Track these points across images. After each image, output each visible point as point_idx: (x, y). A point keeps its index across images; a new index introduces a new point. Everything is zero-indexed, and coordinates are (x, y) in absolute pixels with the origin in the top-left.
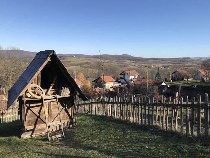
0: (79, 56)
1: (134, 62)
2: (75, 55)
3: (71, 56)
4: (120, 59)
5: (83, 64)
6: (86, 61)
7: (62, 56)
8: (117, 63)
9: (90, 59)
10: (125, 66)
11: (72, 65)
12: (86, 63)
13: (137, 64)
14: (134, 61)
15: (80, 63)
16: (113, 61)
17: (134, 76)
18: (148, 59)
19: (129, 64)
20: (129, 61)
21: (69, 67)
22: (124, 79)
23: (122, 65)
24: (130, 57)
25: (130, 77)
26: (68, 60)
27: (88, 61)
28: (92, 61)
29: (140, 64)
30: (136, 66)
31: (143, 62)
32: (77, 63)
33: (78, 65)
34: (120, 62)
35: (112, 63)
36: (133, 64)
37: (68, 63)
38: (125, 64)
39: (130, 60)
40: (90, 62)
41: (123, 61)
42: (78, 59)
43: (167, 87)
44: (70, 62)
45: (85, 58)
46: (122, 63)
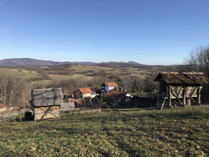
0: (84, 64)
1: (138, 70)
2: (81, 63)
4: (125, 67)
5: (87, 72)
6: (90, 69)
7: (68, 65)
8: (120, 70)
9: (94, 67)
10: (127, 74)
11: (76, 73)
12: (90, 71)
13: (141, 72)
14: (138, 69)
15: (84, 71)
16: (117, 69)
17: (113, 87)
18: (153, 66)
19: (132, 72)
20: (134, 69)
22: (104, 89)
24: (135, 65)
25: (109, 88)
26: (73, 68)
27: (92, 70)
28: (97, 70)
30: (139, 74)
31: (147, 69)
32: (81, 71)
33: (81, 73)
35: (115, 71)
36: (136, 72)
37: (72, 72)
38: (128, 72)
39: (135, 67)
40: (94, 70)
41: (126, 69)
42: (83, 67)
43: (129, 97)
44: (75, 70)
45: (90, 66)
46: (125, 71)
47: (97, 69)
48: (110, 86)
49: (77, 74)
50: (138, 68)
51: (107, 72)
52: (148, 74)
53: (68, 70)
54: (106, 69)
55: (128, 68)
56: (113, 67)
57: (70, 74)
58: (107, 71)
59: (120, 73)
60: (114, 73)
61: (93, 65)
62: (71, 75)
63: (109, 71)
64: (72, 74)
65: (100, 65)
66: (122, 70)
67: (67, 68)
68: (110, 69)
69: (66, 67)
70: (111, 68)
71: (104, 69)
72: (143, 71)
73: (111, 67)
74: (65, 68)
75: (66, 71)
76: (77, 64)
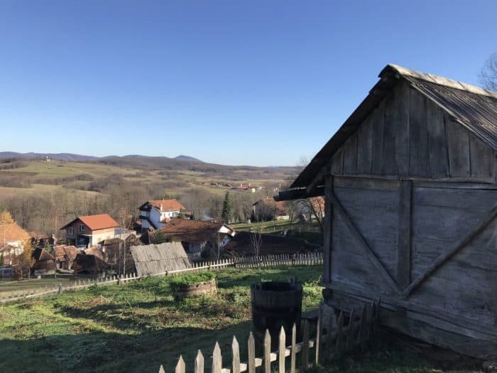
0: (62, 159)
1: (202, 176)
2: (51, 156)
3: (39, 158)
4: (170, 168)
5: (71, 179)
6: (81, 172)
7: (14, 160)
8: (161, 176)
9: (90, 165)
10: (178, 185)
11: (39, 182)
12: (79, 178)
13: (209, 179)
14: (203, 173)
15: (62, 176)
16: (152, 173)
17: (171, 213)
18: (235, 168)
19: (189, 179)
20: (193, 173)
21: (30, 187)
22: (148, 219)
23: (171, 181)
24: (194, 163)
26: (31, 168)
27: (86, 173)
28: (97, 173)
29: (215, 180)
30: (206, 184)
31: (223, 174)
32: (55, 176)
33: (56, 182)
34: (168, 174)
35: (149, 178)
36: (199, 180)
37: (27, 177)
38: (180, 179)
39: (194, 170)
40: (92, 175)
41: (175, 174)
42: (59, 166)
43: (229, 235)
44: (36, 174)
45: (78, 164)
46: (173, 178)
47: (99, 173)
48: (166, 210)
49: (42, 183)
50: (202, 171)
51: (128, 179)
52: (227, 185)
53: (13, 173)
54: (124, 171)
55: (179, 172)
56: (141, 167)
57: (23, 183)
58: (126, 176)
59: (161, 181)
60: (147, 183)
61: (86, 162)
62: (26, 187)
63: (133, 176)
64: (29, 184)
65: (104, 161)
66: (165, 176)
67: (12, 167)
68: (133, 172)
69: (8, 164)
70: (138, 171)
71: (119, 173)
72: (216, 178)
73: (135, 168)
74: (5, 168)
75: (9, 177)
76: (42, 157)
